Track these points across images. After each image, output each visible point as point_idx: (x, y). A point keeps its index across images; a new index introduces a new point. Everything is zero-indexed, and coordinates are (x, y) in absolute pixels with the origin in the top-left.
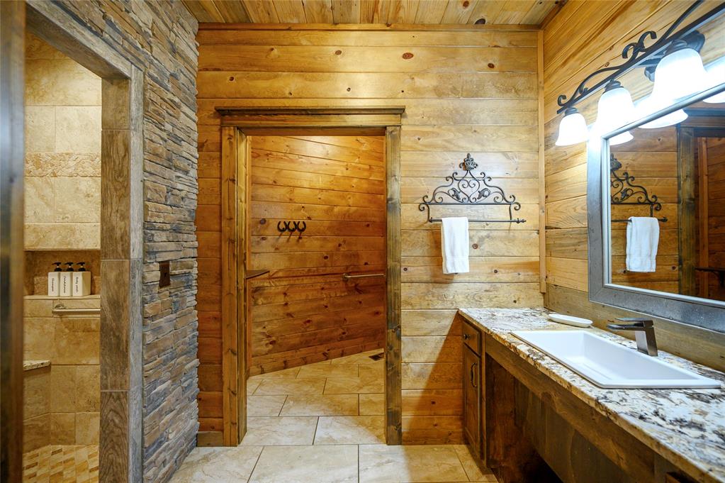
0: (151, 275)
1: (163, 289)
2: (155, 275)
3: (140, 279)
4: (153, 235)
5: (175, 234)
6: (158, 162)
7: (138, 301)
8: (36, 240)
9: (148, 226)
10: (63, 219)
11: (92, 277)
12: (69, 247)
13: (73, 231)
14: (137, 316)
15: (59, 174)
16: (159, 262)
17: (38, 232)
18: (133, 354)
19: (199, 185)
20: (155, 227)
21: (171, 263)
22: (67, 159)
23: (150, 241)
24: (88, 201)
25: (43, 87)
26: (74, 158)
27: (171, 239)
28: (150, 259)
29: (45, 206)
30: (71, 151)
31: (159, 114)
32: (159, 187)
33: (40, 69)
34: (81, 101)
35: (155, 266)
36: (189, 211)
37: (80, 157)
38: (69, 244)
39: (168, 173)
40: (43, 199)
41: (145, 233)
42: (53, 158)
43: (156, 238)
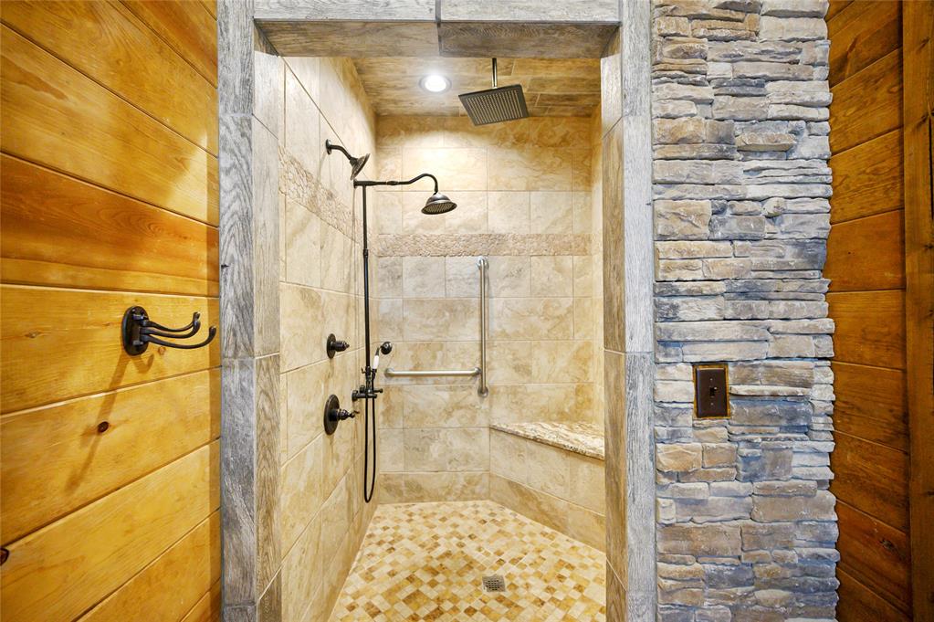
0: (669, 389)
1: (706, 422)
2: (681, 388)
3: (648, 392)
4: (675, 307)
5: (741, 303)
6: (684, 154)
7: (644, 434)
9: (664, 290)
14: (641, 461)
16: (693, 364)
18: (632, 529)
19: (833, 174)
20: (677, 291)
21: (731, 368)
23: (667, 320)
27: (729, 313)
28: (667, 355)
31: (687, 55)
32: (690, 205)
35: (681, 370)
36: (798, 244)
39: (716, 171)
41: (657, 305)
43: (682, 314)
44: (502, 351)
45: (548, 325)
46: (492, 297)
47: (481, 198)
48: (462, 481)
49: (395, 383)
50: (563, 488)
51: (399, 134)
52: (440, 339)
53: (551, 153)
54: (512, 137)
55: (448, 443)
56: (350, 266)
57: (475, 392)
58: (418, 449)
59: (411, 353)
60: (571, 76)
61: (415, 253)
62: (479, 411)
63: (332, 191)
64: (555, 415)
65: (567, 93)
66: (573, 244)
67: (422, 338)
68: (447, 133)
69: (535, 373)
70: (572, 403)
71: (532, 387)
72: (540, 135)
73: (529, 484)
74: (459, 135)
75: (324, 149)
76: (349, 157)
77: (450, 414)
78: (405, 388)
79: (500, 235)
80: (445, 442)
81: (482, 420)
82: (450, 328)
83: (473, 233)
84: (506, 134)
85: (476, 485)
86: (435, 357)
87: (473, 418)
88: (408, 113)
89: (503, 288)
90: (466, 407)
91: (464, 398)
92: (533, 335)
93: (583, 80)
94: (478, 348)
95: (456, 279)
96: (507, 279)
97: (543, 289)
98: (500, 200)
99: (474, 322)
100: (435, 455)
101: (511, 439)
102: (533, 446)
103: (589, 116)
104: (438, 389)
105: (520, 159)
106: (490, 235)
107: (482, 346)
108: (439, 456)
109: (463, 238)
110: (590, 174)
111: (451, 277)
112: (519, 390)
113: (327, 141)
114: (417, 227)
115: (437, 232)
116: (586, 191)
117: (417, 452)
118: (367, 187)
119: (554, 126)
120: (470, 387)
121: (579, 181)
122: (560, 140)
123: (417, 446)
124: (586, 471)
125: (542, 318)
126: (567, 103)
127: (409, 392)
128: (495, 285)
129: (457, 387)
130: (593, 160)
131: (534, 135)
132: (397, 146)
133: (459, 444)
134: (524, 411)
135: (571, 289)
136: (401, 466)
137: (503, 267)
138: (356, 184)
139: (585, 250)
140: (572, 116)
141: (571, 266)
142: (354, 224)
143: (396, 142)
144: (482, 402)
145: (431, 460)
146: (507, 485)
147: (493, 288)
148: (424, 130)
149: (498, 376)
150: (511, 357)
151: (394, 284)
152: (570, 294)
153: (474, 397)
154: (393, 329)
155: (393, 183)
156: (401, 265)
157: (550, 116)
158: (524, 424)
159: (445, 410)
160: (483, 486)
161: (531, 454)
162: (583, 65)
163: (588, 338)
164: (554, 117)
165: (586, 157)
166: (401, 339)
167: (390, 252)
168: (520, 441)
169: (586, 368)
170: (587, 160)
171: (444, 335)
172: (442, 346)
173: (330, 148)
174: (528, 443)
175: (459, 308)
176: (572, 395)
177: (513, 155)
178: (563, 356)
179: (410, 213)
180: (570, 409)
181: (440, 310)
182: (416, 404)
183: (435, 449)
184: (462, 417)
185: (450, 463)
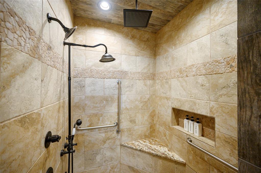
8: (180, 105)
10: (190, 97)
11: (202, 127)
12: (193, 111)
13: (195, 104)
15: (189, 75)
17: (181, 102)
22: (192, 68)
24: (202, 88)
25: (183, 38)
26: (195, 66)
29: (183, 90)
30: (194, 63)
33: (182, 30)
34: (199, 36)
37: (198, 65)
38: (193, 110)
40: (182, 87)
42: (187, 68)
44: (126, 115)
45: (142, 105)
46: (122, 95)
47: (119, 57)
48: (109, 168)
49: (81, 132)
50: (151, 169)
51: (85, 26)
52: (101, 112)
53: (144, 44)
54: (130, 35)
55: (104, 154)
56: (61, 86)
57: (115, 132)
58: (91, 159)
59: (88, 119)
60: (157, 16)
61: (92, 77)
62: (117, 139)
63: (51, 45)
64: (143, 137)
65: (153, 23)
66: (150, 76)
67: (94, 112)
68: (106, 29)
69: (137, 122)
70: (149, 131)
71: (136, 128)
72: (140, 37)
73: (137, 167)
74: (111, 31)
75: (45, 18)
76: (63, 27)
77: (105, 142)
78: (85, 134)
79: (126, 71)
80: (103, 154)
81: (118, 143)
82: (106, 107)
83: (116, 70)
84: (128, 34)
85: (115, 168)
86: (99, 120)
87: (114, 142)
88: (90, 17)
89: (126, 91)
90: (112, 138)
91: (111, 135)
92: (136, 109)
93: (160, 19)
94: (116, 114)
95: (108, 88)
96: (128, 88)
97: (140, 92)
98: (126, 58)
99: (115, 104)
100: (98, 160)
101: (130, 150)
102: (139, 153)
103: (156, 33)
104: (100, 133)
105: (133, 44)
106: (122, 71)
107: (119, 114)
108: (100, 160)
109: (112, 72)
110: (155, 53)
111: (107, 87)
112: (132, 129)
113: (48, 14)
114: (92, 66)
115: (101, 69)
116: (154, 58)
117: (90, 161)
118: (71, 46)
119: (145, 34)
120: (113, 130)
121: (152, 54)
122: (146, 40)
123: (90, 158)
124: (161, 163)
125: (140, 102)
126: (151, 27)
127: (87, 136)
128: (123, 90)
129: (109, 131)
130: (157, 48)
131: (138, 36)
132: (84, 31)
133: (108, 154)
134: (133, 137)
135: (149, 92)
136: (83, 168)
137: (126, 83)
138: (65, 44)
139: (154, 79)
140: (151, 32)
141: (149, 84)
142: (63, 64)
143: (83, 29)
144: (118, 136)
145: (97, 162)
146: (128, 167)
147: (123, 91)
148: (96, 26)
149: (124, 125)
150: (129, 117)
151: (81, 90)
152: (149, 94)
153: (115, 133)
154: (80, 109)
155: (85, 46)
156: (85, 81)
157: (144, 31)
158: (134, 142)
159: (103, 141)
160: (118, 169)
161: (138, 155)
162: (163, 13)
163: (154, 108)
164: (145, 31)
165: (154, 47)
166: (84, 113)
167: (79, 76)
168: (133, 151)
169: (153, 119)
170: (155, 48)
171: (103, 110)
172: (102, 115)
173: (50, 19)
174: (137, 152)
175: (110, 99)
176: (149, 129)
177: (131, 42)
178: (146, 115)
179: (89, 60)
180: (148, 134)
181: (101, 100)
182: (90, 140)
183: (98, 158)
184: (110, 142)
185: (104, 162)
